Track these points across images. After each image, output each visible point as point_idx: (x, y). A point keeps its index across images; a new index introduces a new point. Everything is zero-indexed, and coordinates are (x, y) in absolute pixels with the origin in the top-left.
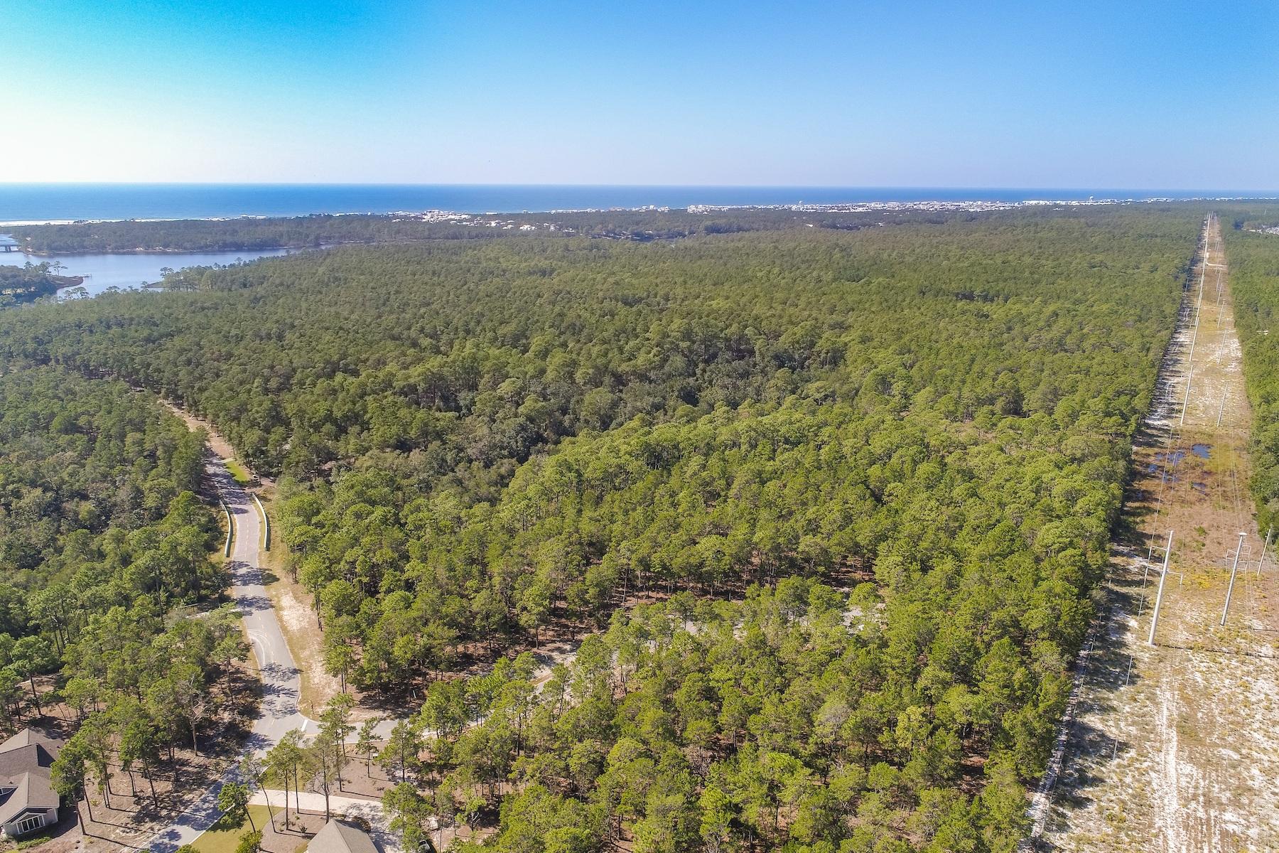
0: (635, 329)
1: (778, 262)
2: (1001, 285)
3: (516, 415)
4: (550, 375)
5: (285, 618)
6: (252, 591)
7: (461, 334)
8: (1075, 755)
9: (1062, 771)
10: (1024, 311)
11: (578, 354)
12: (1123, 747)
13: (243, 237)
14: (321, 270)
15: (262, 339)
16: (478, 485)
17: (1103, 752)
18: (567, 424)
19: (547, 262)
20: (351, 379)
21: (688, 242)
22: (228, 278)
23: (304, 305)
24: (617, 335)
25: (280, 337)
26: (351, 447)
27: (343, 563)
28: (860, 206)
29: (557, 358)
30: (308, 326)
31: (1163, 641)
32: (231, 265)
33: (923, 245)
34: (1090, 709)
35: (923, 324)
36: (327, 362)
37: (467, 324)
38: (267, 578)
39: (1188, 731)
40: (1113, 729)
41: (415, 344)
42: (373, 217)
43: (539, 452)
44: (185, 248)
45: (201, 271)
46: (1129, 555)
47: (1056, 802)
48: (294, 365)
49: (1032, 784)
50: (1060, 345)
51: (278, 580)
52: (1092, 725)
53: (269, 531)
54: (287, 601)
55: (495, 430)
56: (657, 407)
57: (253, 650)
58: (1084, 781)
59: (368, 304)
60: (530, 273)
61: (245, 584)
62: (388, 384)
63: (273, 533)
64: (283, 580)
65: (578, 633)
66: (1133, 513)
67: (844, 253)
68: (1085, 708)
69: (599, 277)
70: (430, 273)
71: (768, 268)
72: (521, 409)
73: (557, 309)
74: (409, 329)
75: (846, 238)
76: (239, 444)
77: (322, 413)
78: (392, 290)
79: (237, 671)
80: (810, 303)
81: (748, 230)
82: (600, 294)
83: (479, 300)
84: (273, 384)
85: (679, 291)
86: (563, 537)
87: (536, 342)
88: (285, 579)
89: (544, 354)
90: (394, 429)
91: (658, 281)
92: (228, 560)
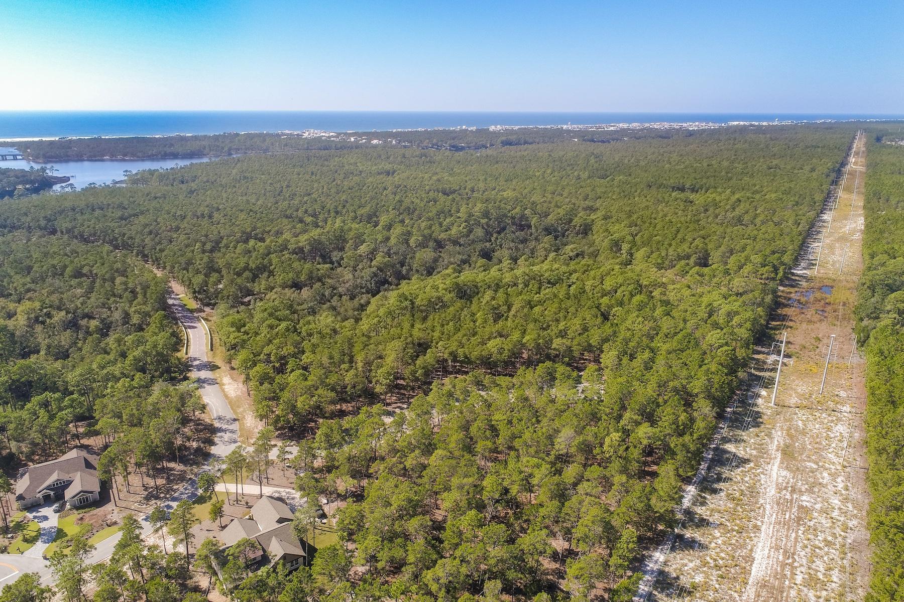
0: (450, 211)
1: (551, 165)
2: (704, 181)
3: (370, 267)
4: (393, 241)
5: (226, 390)
6: (204, 374)
7: (333, 214)
8: (716, 466)
9: (707, 474)
10: (718, 198)
11: (412, 227)
12: (746, 461)
13: (178, 149)
14: (234, 171)
15: (198, 218)
16: (346, 310)
17: (734, 464)
18: (404, 272)
19: (390, 166)
20: (260, 244)
21: (489, 152)
22: (171, 177)
23: (225, 195)
24: (438, 214)
25: (210, 217)
26: (263, 287)
27: (262, 355)
28: (612, 126)
29: (397, 230)
30: (228, 209)
31: (781, 403)
32: (172, 169)
33: (653, 153)
34: (729, 441)
35: (647, 207)
36: (244, 232)
37: (336, 207)
38: (213, 367)
39: (788, 453)
40: (742, 452)
41: (301, 221)
42: (268, 135)
43: (386, 290)
44: (138, 157)
45: (152, 172)
46: (768, 354)
47: (701, 491)
48: (221, 234)
49: (688, 481)
50: (739, 221)
51: (220, 368)
52: (729, 449)
53: (211, 339)
54: (226, 380)
55: (357, 276)
56: (464, 262)
57: (208, 408)
58: (719, 479)
59: (268, 194)
60: (379, 174)
61: (199, 370)
62: (284, 247)
63: (214, 340)
64: (223, 368)
65: (412, 398)
66: (775, 329)
67: (598, 159)
68: (726, 440)
69: (426, 176)
70: (310, 173)
71: (543, 170)
72: (374, 263)
73: (397, 198)
74: (297, 211)
75: (600, 148)
76: (189, 285)
77: (242, 265)
78: (284, 185)
79: (199, 419)
80: (571, 193)
81: (531, 143)
82: (427, 188)
83: (344, 192)
84: (208, 246)
85: (481, 185)
86: (402, 340)
87: (384, 219)
88: (224, 367)
89: (389, 227)
90: (291, 275)
91: (467, 179)
92: (187, 356)
